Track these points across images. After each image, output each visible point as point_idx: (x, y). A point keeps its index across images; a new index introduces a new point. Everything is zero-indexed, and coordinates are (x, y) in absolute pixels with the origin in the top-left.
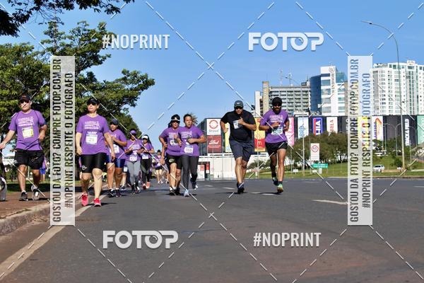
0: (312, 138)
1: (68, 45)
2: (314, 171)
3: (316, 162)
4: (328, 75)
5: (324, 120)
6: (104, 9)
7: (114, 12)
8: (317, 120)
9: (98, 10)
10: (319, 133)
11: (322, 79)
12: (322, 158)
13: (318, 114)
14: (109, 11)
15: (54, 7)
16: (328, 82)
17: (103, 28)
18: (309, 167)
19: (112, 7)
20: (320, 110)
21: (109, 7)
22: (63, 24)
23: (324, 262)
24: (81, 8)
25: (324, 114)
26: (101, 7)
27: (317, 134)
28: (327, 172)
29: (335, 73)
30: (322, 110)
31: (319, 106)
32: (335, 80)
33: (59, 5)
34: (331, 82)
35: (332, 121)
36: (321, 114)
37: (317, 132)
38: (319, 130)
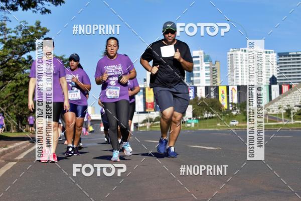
1: (13, 37)
2: (189, 125)
3: (190, 119)
4: (198, 57)
5: (195, 88)
6: (40, 11)
7: (47, 13)
9: (35, 12)
10: (192, 98)
11: (194, 59)
12: (194, 115)
13: (191, 85)
14: (43, 12)
15: (4, 9)
16: (198, 62)
18: (185, 122)
19: (45, 9)
20: (192, 82)
21: (44, 10)
22: (10, 21)
23: (197, 190)
24: (23, 10)
25: (195, 85)
26: (38, 10)
28: (198, 126)
29: (203, 55)
30: (194, 82)
31: (192, 79)
32: (203, 61)
33: (8, 8)
34: (200, 62)
35: (201, 90)
36: (193, 84)
37: (190, 97)
38: (192, 96)
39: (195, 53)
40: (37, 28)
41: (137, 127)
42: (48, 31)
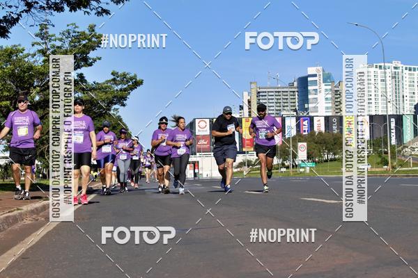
0: (299, 137)
2: (302, 170)
3: (304, 161)
4: (315, 76)
5: (311, 119)
6: (94, 11)
7: (104, 14)
8: (304, 120)
9: (88, 13)
10: (306, 133)
11: (309, 79)
12: (309, 157)
13: (305, 114)
14: (99, 14)
16: (315, 83)
17: (93, 30)
18: (296, 166)
19: (102, 9)
20: (307, 110)
22: (54, 26)
24: (71, 11)
25: (311, 114)
26: (91, 10)
27: (304, 133)
29: (321, 73)
30: (310, 110)
31: (306, 106)
32: (322, 81)
33: (50, 8)
34: (318, 82)
35: (319, 121)
36: (308, 113)
37: (305, 131)
38: (306, 129)
39: (311, 71)
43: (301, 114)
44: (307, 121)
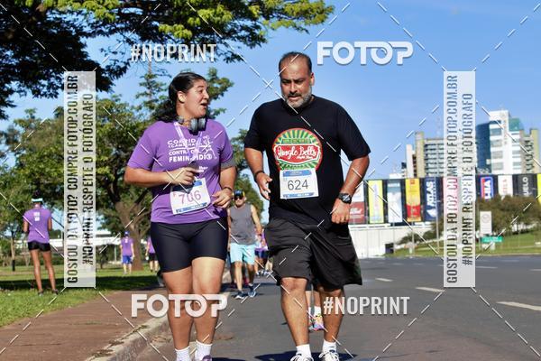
0: (480, 203)
2: (485, 246)
3: (487, 235)
4: (498, 122)
5: (495, 179)
8: (486, 180)
10: (489, 197)
11: (491, 127)
12: (494, 228)
13: (487, 173)
16: (499, 131)
17: (214, 74)
18: (477, 240)
20: (489, 167)
25: (495, 172)
27: (486, 198)
28: (501, 248)
29: (507, 119)
30: (493, 167)
31: (488, 162)
32: (508, 128)
34: (503, 131)
35: (505, 181)
36: (490, 171)
37: (487, 195)
38: (489, 192)
39: (494, 115)
40: (212, 80)
41: (392, 251)
42: (231, 85)
43: (482, 173)
44: (489, 182)
